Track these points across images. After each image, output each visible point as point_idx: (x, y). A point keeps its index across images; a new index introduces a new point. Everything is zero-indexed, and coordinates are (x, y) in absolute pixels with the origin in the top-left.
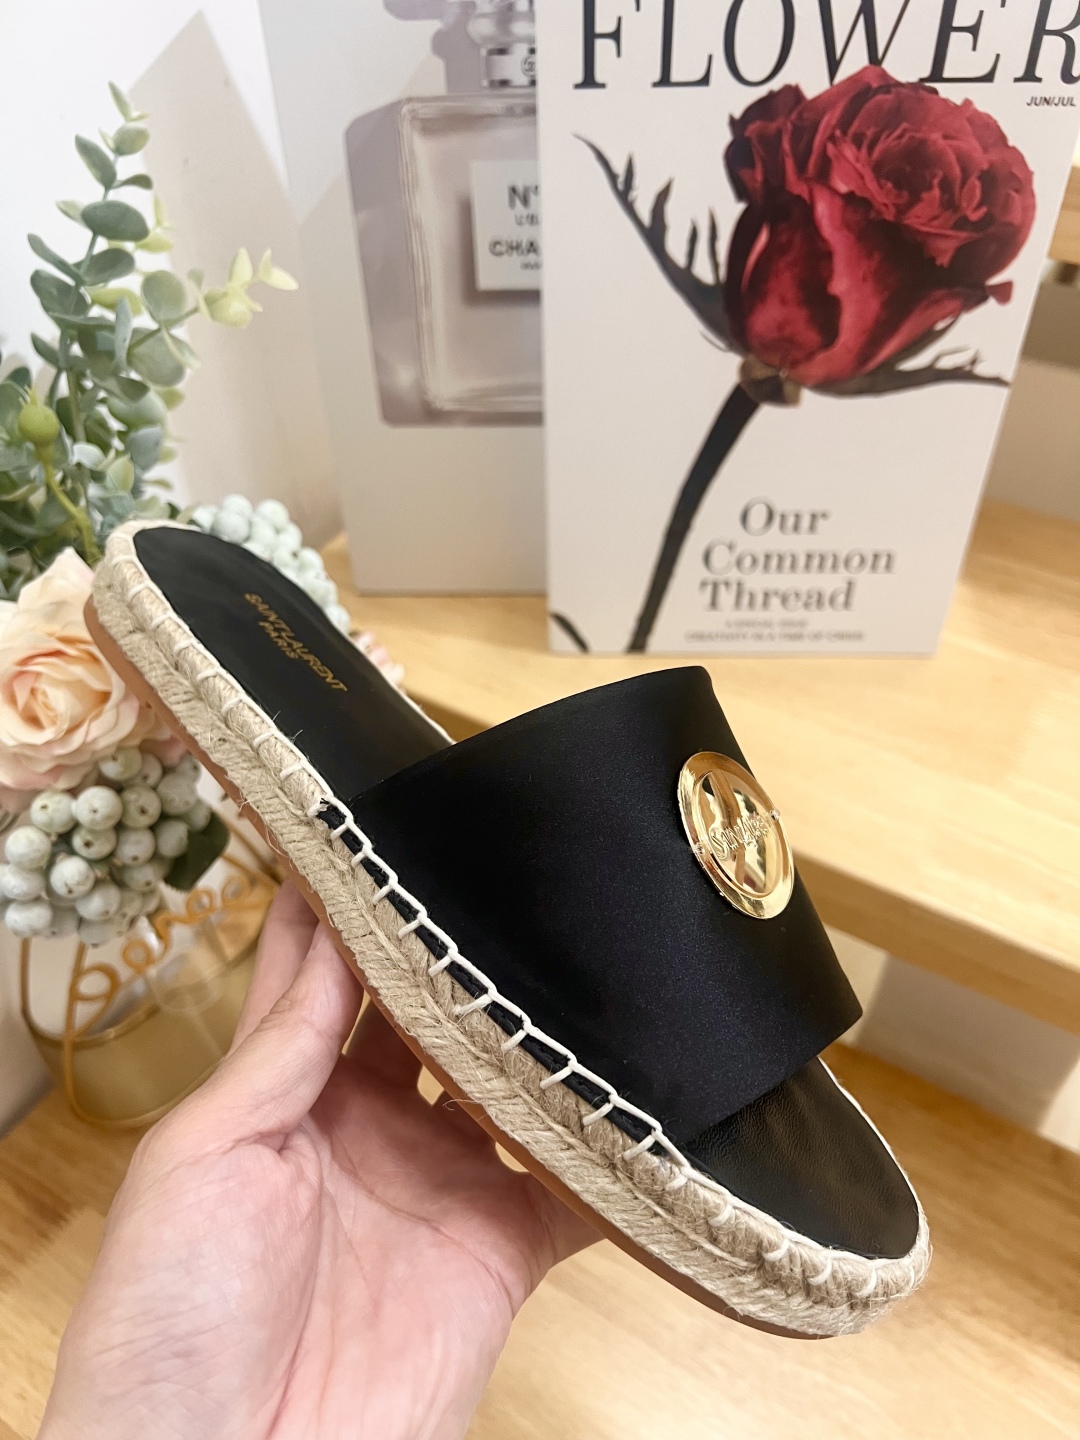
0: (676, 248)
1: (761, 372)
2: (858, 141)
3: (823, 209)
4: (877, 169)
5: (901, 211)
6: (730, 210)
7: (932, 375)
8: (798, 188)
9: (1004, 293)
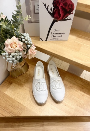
0: (49, 10)
1: (55, 19)
2: (62, 2)
3: (59, 7)
4: (63, 4)
5: (65, 7)
6: (53, 7)
7: (67, 20)
8: (58, 6)
9: (72, 13)
